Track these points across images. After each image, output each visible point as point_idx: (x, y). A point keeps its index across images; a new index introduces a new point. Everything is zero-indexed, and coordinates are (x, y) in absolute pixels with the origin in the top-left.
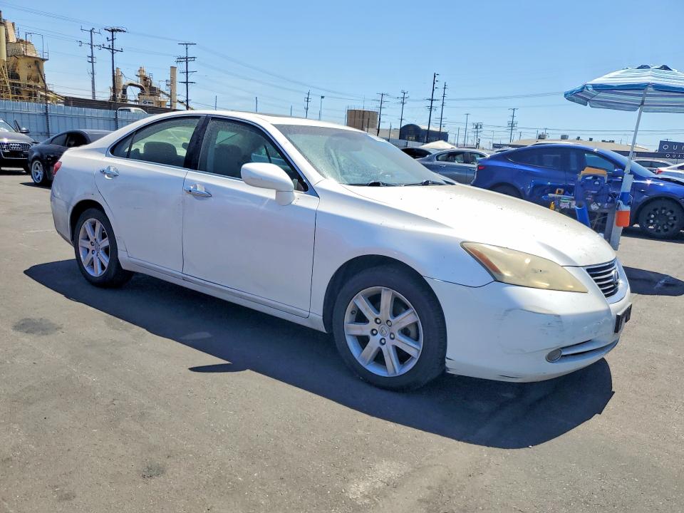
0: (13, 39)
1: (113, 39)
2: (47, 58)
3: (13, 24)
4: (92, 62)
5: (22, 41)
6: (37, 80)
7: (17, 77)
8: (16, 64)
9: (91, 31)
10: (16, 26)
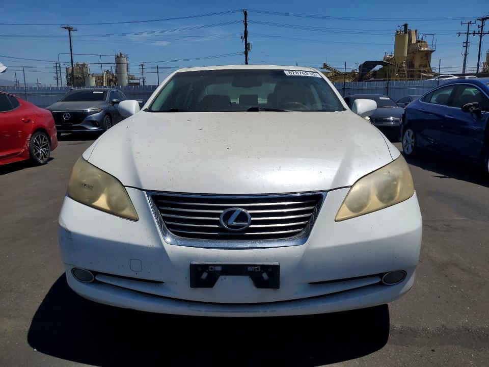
0: (414, 41)
1: (482, 27)
2: (434, 50)
3: (416, 31)
4: (466, 46)
5: (419, 41)
6: (425, 66)
7: (413, 66)
8: (414, 57)
9: (469, 24)
10: (418, 32)
